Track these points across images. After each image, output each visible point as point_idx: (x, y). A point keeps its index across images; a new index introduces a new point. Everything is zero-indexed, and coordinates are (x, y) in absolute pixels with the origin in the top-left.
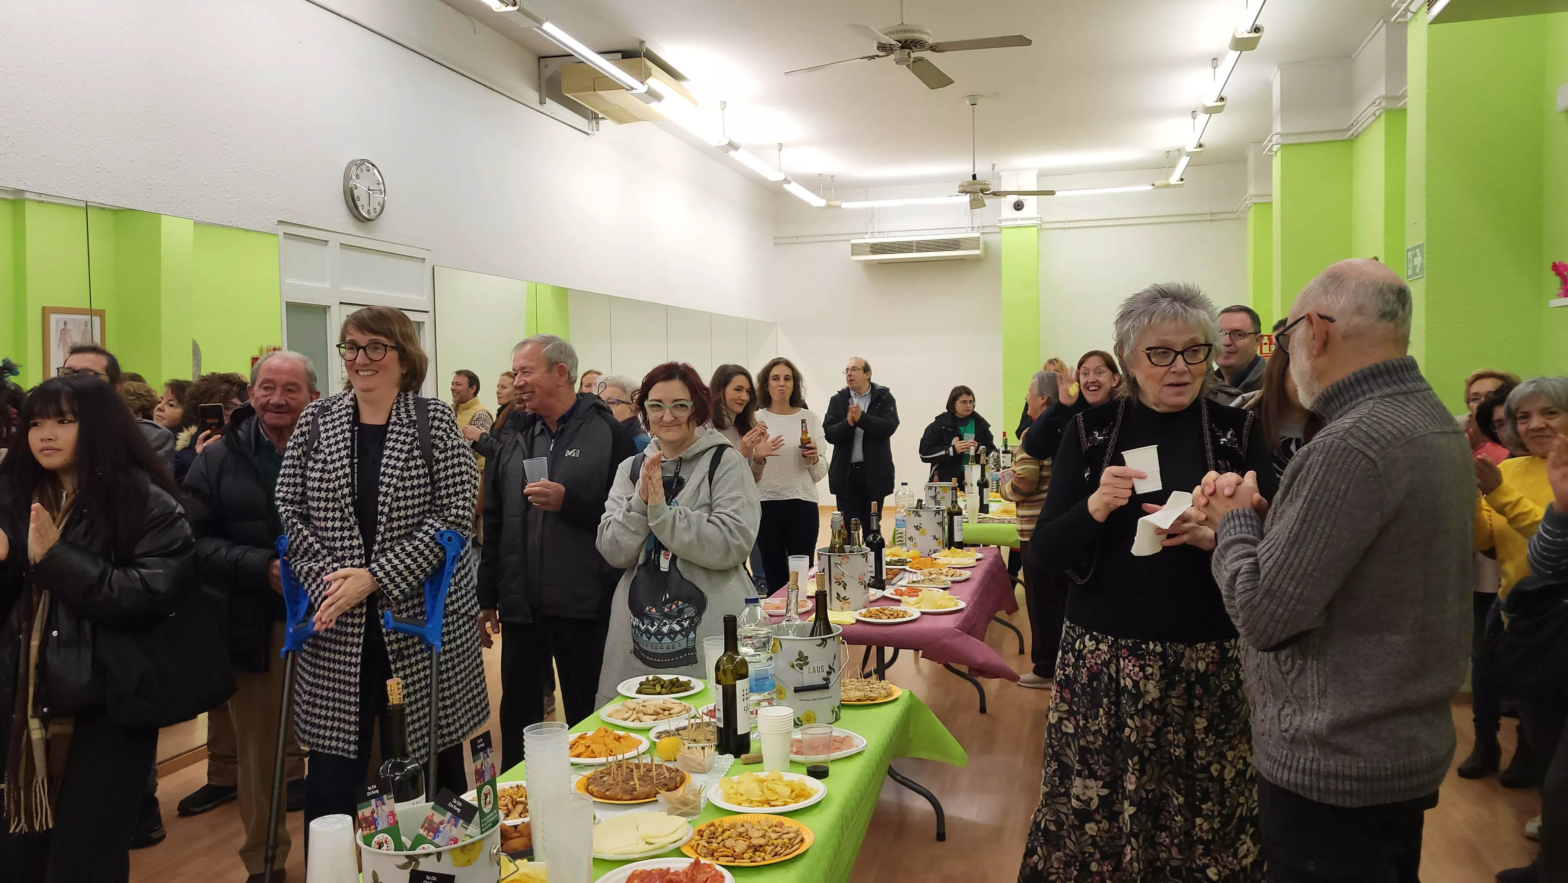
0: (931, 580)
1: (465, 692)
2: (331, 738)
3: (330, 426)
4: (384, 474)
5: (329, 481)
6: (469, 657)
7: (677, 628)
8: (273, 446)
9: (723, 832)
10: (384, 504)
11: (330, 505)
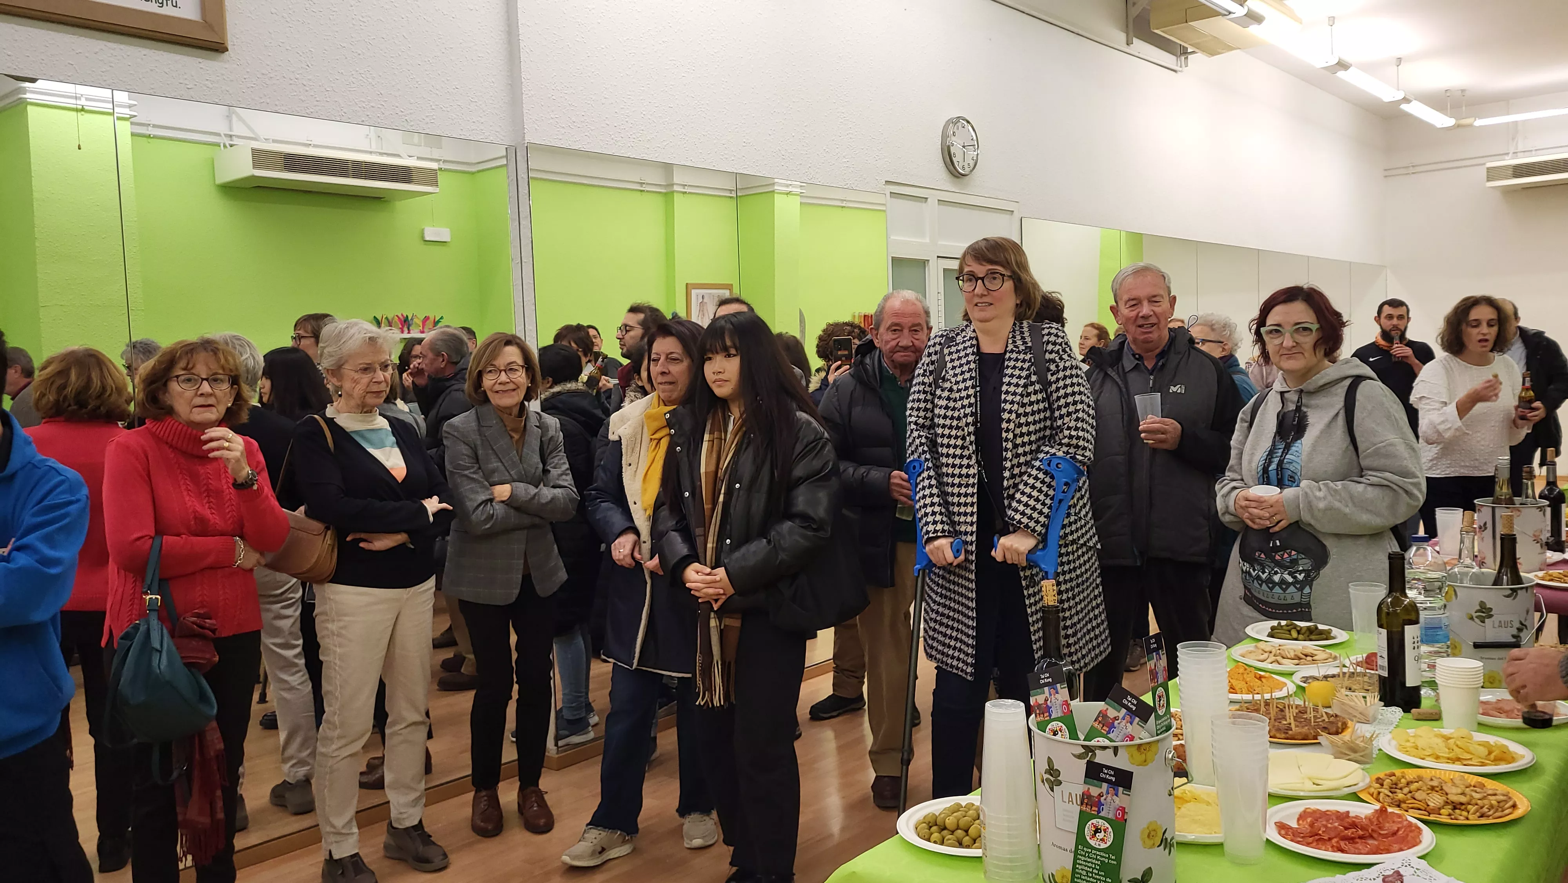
1: (1084, 622)
2: (953, 657)
3: (955, 356)
4: (1005, 401)
5: (954, 409)
6: (1088, 587)
7: (1290, 579)
8: (895, 378)
9: (1408, 784)
10: (1007, 430)
11: (954, 433)
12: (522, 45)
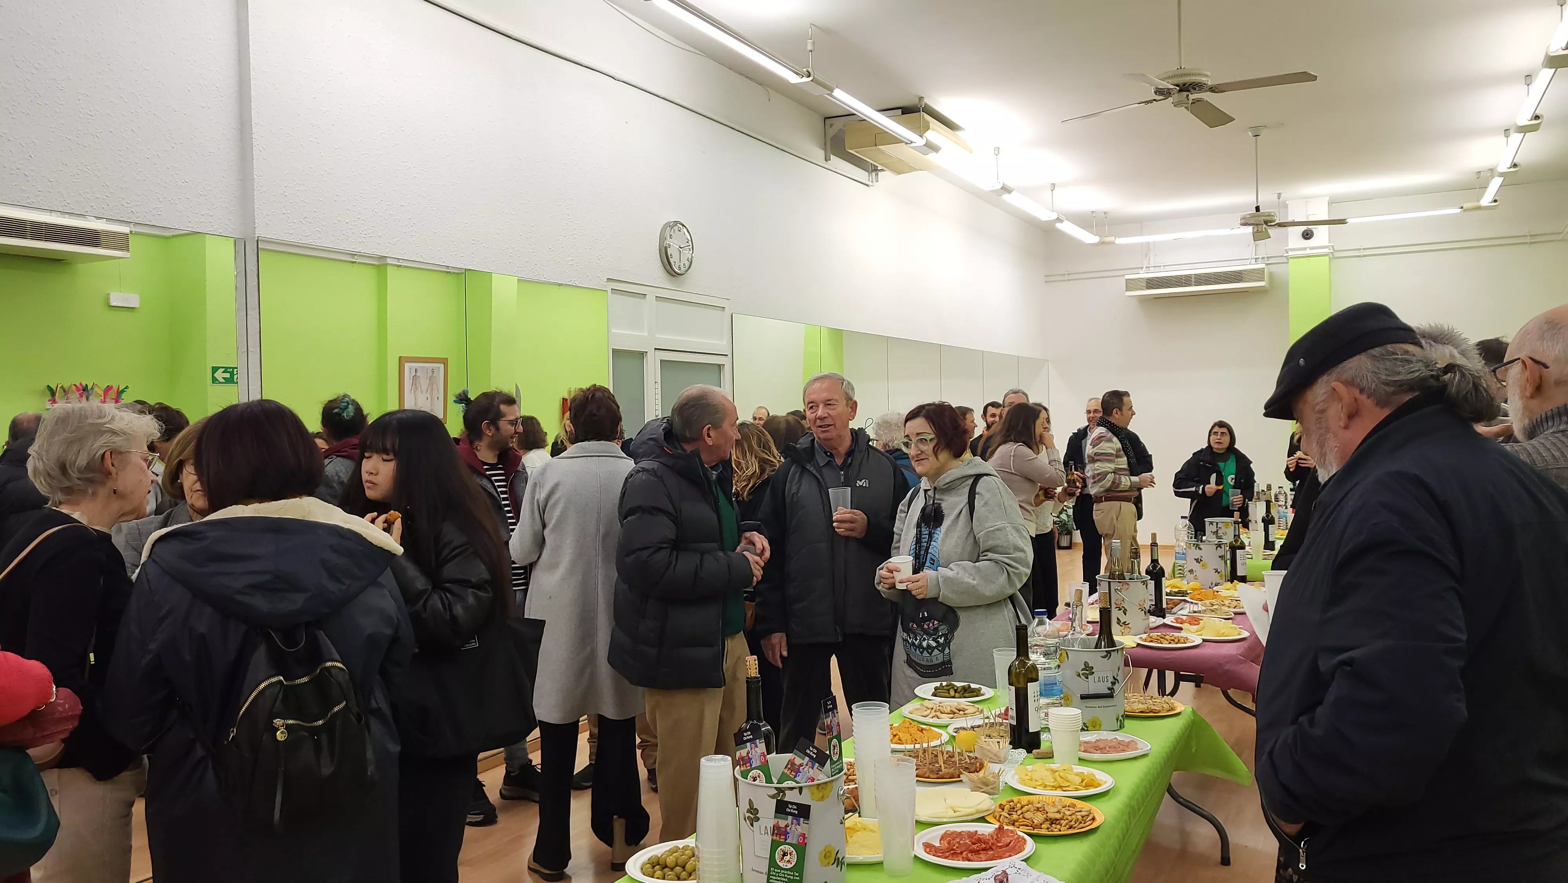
0: (1212, 611)
7: (934, 644)
9: (1021, 807)
12: (255, 143)
